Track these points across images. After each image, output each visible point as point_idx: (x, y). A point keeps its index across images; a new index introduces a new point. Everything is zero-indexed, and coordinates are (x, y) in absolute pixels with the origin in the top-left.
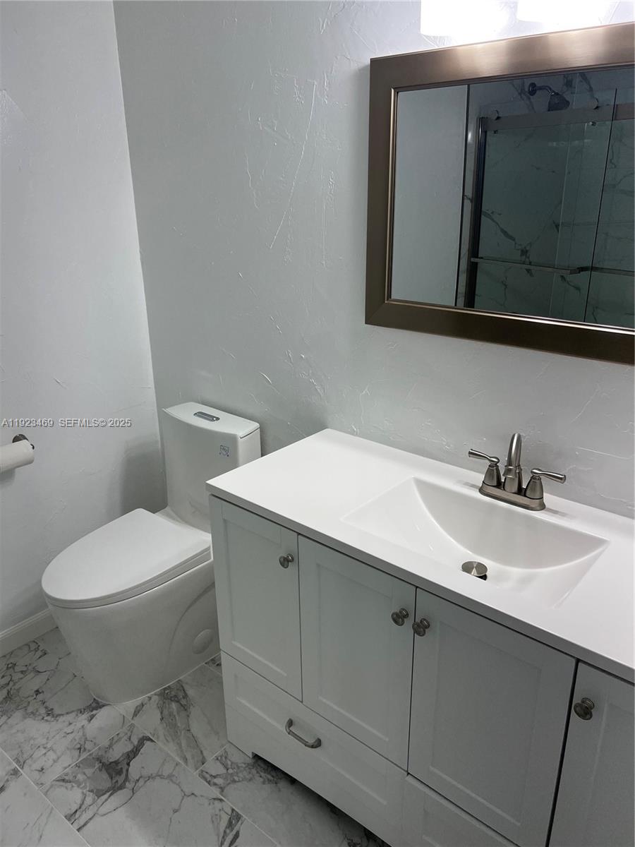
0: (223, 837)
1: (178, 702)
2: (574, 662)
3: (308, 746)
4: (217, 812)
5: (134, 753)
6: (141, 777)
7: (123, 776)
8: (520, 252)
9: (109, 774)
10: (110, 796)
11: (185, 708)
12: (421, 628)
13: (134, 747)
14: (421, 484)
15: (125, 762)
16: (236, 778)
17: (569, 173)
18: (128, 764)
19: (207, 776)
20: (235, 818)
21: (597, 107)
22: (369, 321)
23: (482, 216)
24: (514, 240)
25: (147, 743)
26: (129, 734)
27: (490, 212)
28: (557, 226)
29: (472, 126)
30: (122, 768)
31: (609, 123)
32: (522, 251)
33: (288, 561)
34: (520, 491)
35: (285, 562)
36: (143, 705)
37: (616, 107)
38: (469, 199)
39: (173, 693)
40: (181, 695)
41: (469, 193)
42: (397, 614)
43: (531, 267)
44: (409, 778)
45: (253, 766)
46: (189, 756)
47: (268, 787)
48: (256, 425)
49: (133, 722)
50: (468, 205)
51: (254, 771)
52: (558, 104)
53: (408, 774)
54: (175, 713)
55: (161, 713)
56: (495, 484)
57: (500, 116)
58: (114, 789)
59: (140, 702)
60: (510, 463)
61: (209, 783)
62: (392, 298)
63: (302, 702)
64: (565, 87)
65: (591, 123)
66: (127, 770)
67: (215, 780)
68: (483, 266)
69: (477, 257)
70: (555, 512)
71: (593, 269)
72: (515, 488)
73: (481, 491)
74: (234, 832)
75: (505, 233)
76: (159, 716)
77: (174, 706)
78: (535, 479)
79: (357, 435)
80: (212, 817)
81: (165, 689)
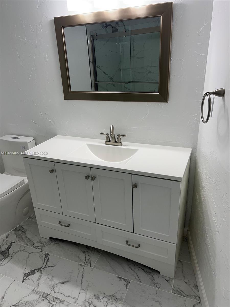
0: (44, 260)
1: (21, 231)
2: (131, 175)
3: (67, 227)
4: (41, 255)
5: (10, 247)
6: (13, 253)
7: (7, 254)
8: (110, 79)
9: (2, 255)
10: (4, 260)
11: (24, 232)
12: (93, 178)
13: (9, 246)
14: (88, 145)
15: (7, 250)
16: (45, 245)
17: (121, 53)
18: (8, 251)
19: (36, 247)
20: (47, 255)
21: (125, 31)
22: (66, 98)
23: (97, 68)
24: (108, 75)
25: (13, 244)
26: (6, 243)
27: (99, 66)
28: (120, 70)
29: (89, 38)
30: (6, 252)
31: (129, 36)
32: (111, 79)
33: (53, 171)
34: (115, 142)
35: (52, 171)
36: (9, 235)
37: (131, 31)
38: (91, 62)
39: (19, 229)
40: (22, 229)
41: (91, 60)
42: (86, 176)
43: (114, 83)
44: (97, 224)
45: (50, 241)
46: (28, 244)
47: (55, 245)
48: (33, 138)
49: (6, 240)
50: (92, 64)
51: (51, 242)
52: (115, 30)
53: (96, 223)
54: (21, 234)
55: (16, 235)
56: (109, 141)
57: (97, 34)
58: (5, 258)
59: (8, 234)
60: (111, 133)
61: (37, 249)
62: (72, 91)
63: (63, 214)
64: (116, 25)
65: (124, 36)
66: (8, 252)
67: (39, 247)
68: (99, 84)
69: (97, 81)
70: (125, 145)
71: (131, 82)
72: (114, 141)
73: (105, 144)
74: (47, 258)
75: (105, 73)
76: (16, 236)
77: (20, 232)
78: (118, 137)
79: (67, 136)
80: (40, 257)
81: (16, 229)
